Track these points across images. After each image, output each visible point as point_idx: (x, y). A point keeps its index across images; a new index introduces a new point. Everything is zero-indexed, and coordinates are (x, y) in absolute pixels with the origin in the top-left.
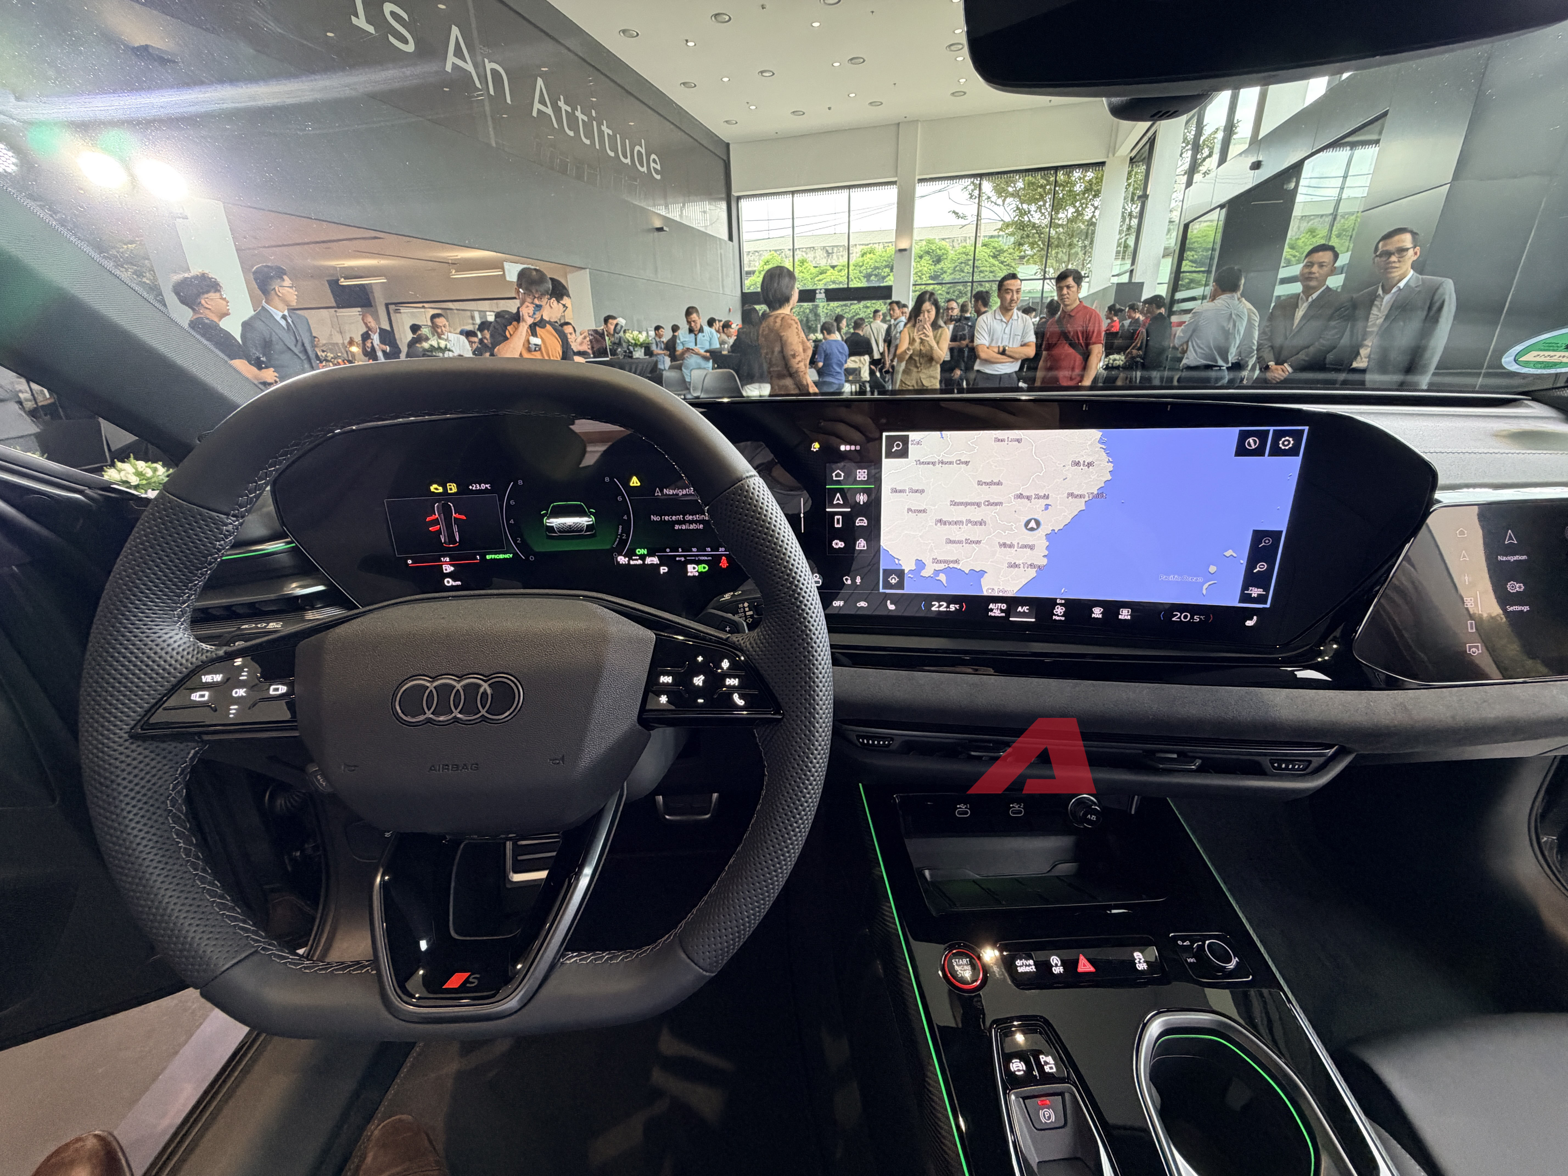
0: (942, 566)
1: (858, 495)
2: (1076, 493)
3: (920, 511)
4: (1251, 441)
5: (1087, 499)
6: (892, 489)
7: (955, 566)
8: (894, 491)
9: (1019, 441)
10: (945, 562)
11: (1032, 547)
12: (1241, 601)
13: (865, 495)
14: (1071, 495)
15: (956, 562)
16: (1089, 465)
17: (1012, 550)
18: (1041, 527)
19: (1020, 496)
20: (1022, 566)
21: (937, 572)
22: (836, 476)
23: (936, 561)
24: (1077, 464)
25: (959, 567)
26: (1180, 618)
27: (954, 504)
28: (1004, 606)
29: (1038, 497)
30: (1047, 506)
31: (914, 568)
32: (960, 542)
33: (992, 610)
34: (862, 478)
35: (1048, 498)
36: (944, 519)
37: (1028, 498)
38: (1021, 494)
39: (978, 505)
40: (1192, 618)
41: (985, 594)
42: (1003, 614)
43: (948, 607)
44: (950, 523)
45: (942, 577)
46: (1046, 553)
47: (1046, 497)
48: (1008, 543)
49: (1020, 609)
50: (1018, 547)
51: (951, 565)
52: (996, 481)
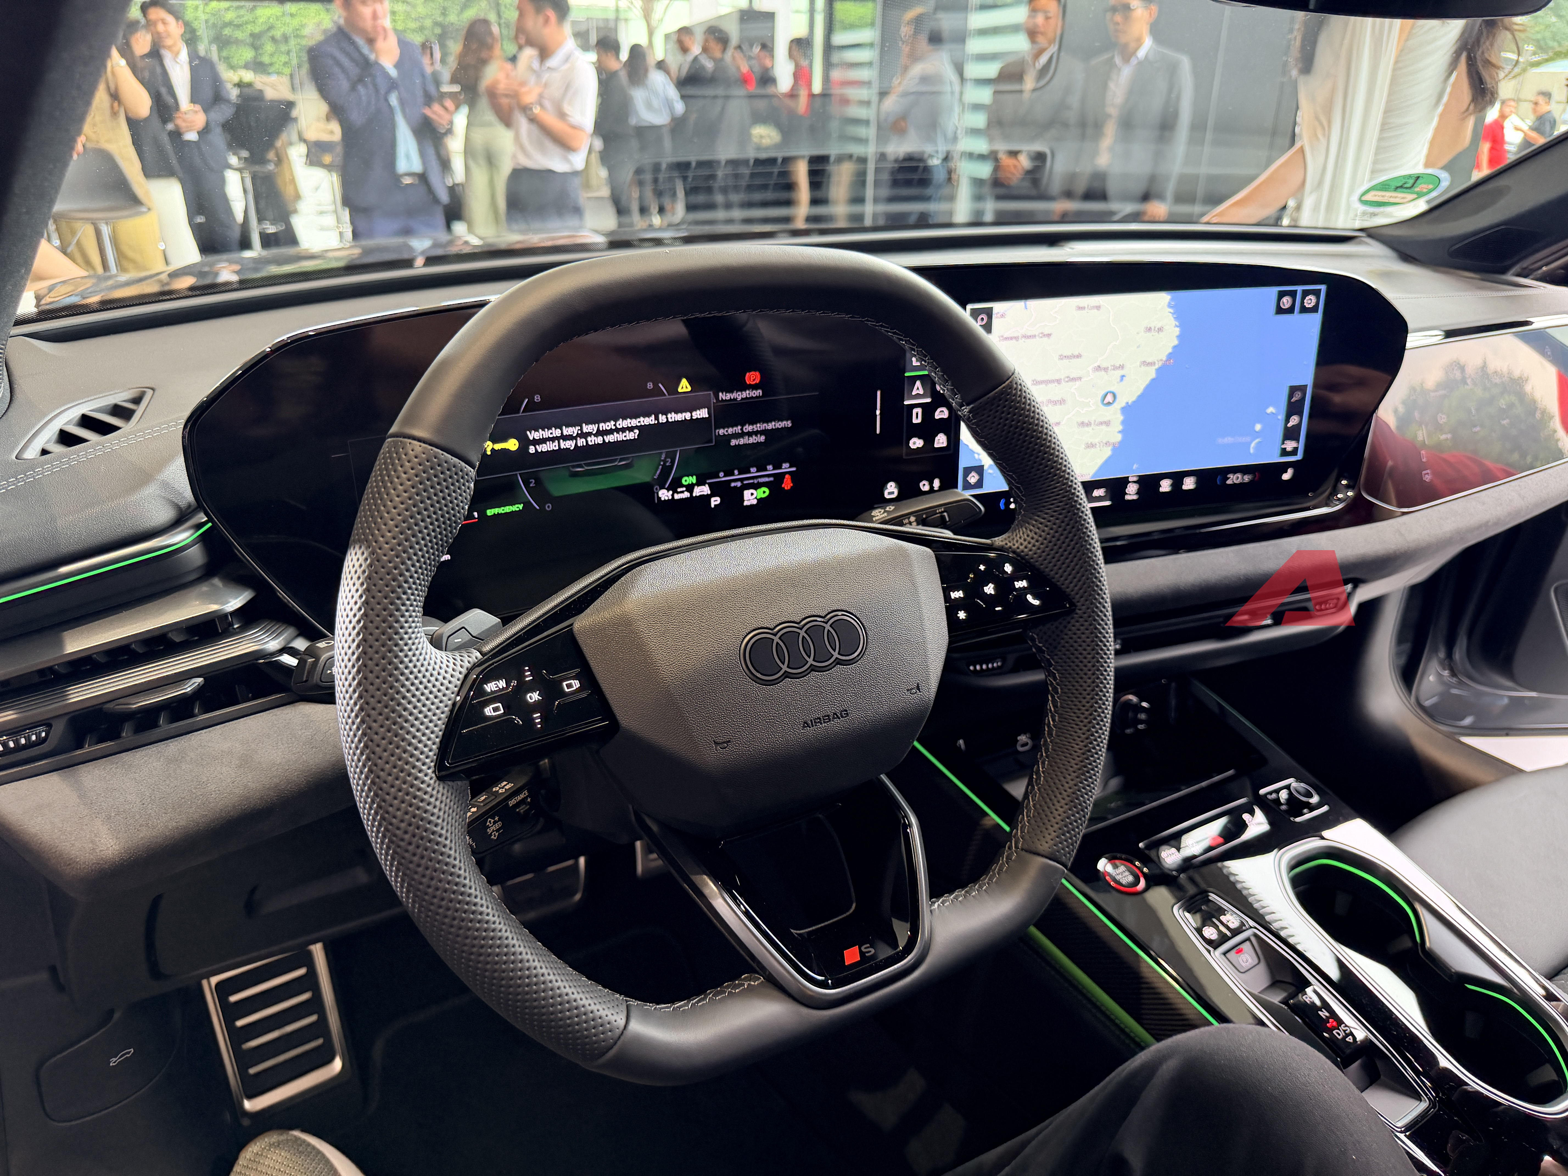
2: (1149, 361)
4: (1286, 301)
5: (1157, 367)
9: (1098, 308)
11: (1107, 423)
12: (1281, 456)
14: (1144, 363)
16: (1160, 330)
17: (1089, 429)
18: (1118, 400)
19: (1098, 368)
20: (1098, 445)
24: (1149, 330)
26: (1233, 480)
27: (1036, 382)
29: (1115, 368)
30: (1122, 377)
37: (1106, 370)
38: (1099, 366)
39: (1059, 381)
40: (1241, 478)
46: (1121, 429)
47: (1122, 367)
48: (1088, 420)
49: (1096, 493)
50: (1095, 425)
52: (1076, 353)
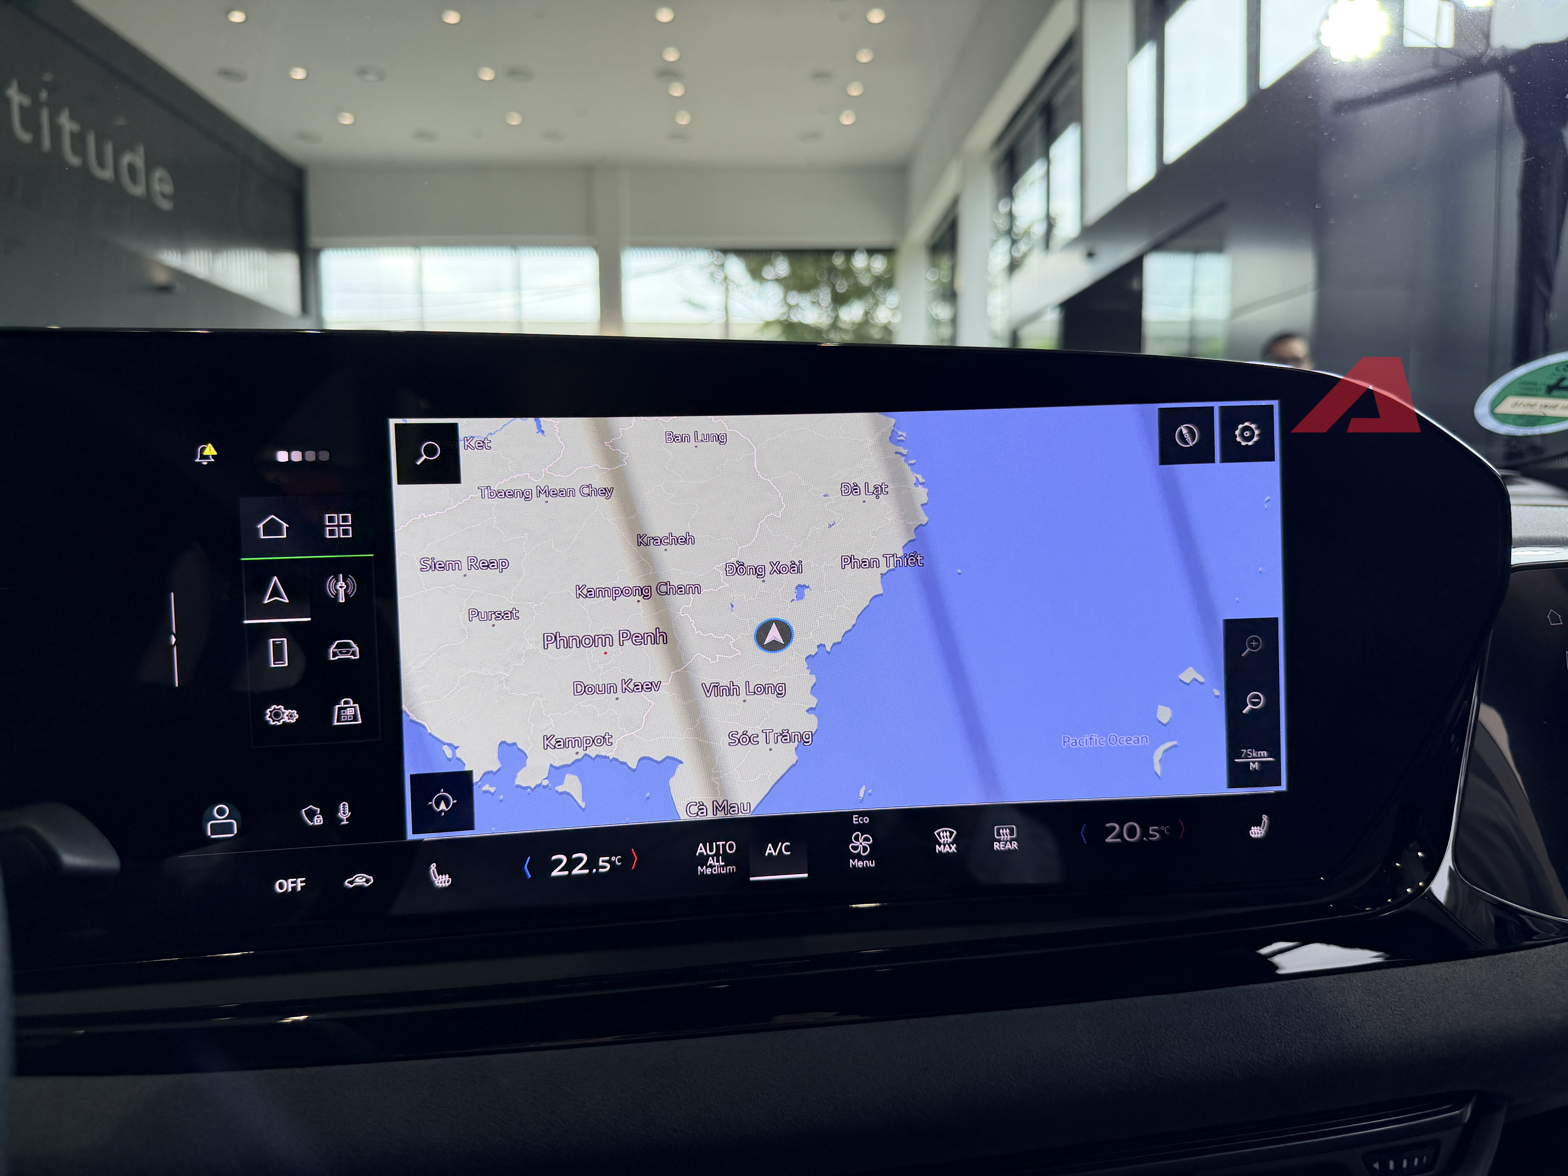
0: (567, 756)
1: (330, 582)
2: (859, 556)
3: (501, 616)
4: (1185, 431)
5: (883, 569)
6: (423, 561)
7: (603, 750)
8: (432, 565)
9: (720, 439)
10: (576, 742)
11: (779, 691)
12: (1232, 784)
13: (352, 580)
14: (849, 561)
15: (605, 740)
16: (878, 491)
17: (737, 701)
18: (796, 639)
19: (738, 568)
20: (762, 738)
21: (557, 773)
22: (268, 530)
23: (552, 742)
24: (855, 489)
25: (612, 755)
26: (1120, 835)
27: (586, 592)
28: (731, 847)
29: (778, 569)
30: (801, 589)
31: (495, 766)
32: (610, 688)
33: (703, 860)
34: (339, 534)
35: (800, 571)
36: (565, 633)
37: (758, 571)
38: (740, 563)
39: (642, 593)
40: (1145, 833)
41: (684, 817)
42: (732, 868)
43: (592, 864)
44: (580, 643)
45: (572, 785)
46: (813, 702)
47: (795, 568)
48: (724, 682)
49: (770, 850)
50: (748, 692)
51: (593, 751)
52: (679, 533)
